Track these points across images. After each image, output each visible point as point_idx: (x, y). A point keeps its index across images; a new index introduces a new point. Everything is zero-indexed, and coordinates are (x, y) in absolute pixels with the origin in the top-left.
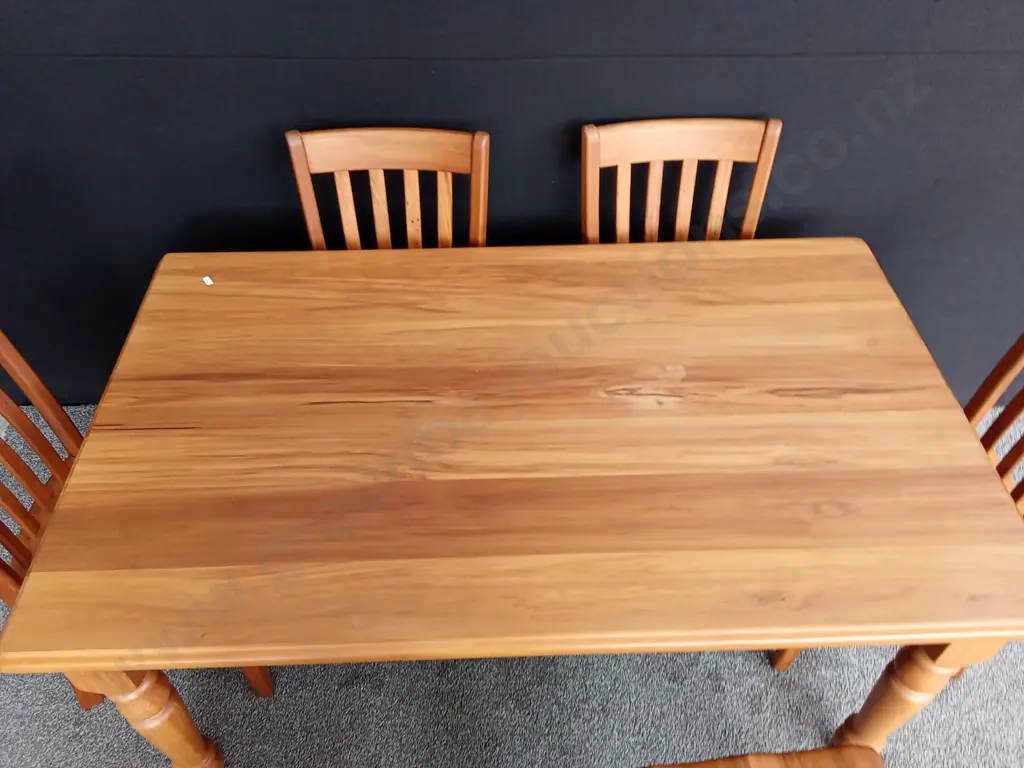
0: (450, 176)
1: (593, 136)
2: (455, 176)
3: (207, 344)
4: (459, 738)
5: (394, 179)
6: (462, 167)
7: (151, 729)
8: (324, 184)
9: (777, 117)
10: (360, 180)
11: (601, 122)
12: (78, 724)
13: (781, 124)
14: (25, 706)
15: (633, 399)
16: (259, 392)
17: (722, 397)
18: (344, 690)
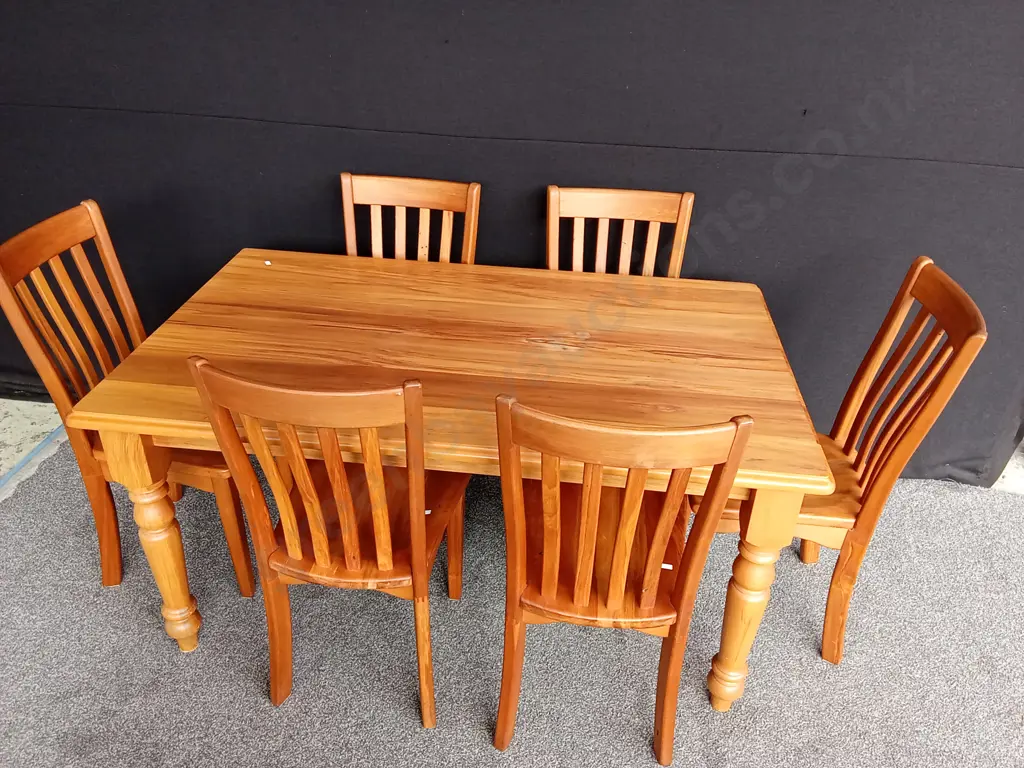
0: (452, 213)
1: (555, 193)
2: (455, 214)
3: (255, 291)
4: (394, 645)
5: (413, 214)
6: (460, 208)
7: (155, 542)
8: (362, 212)
9: (690, 191)
10: (388, 213)
11: (562, 185)
12: (97, 595)
13: (693, 196)
14: (61, 579)
15: (547, 345)
16: (281, 317)
17: (610, 350)
18: (309, 601)
